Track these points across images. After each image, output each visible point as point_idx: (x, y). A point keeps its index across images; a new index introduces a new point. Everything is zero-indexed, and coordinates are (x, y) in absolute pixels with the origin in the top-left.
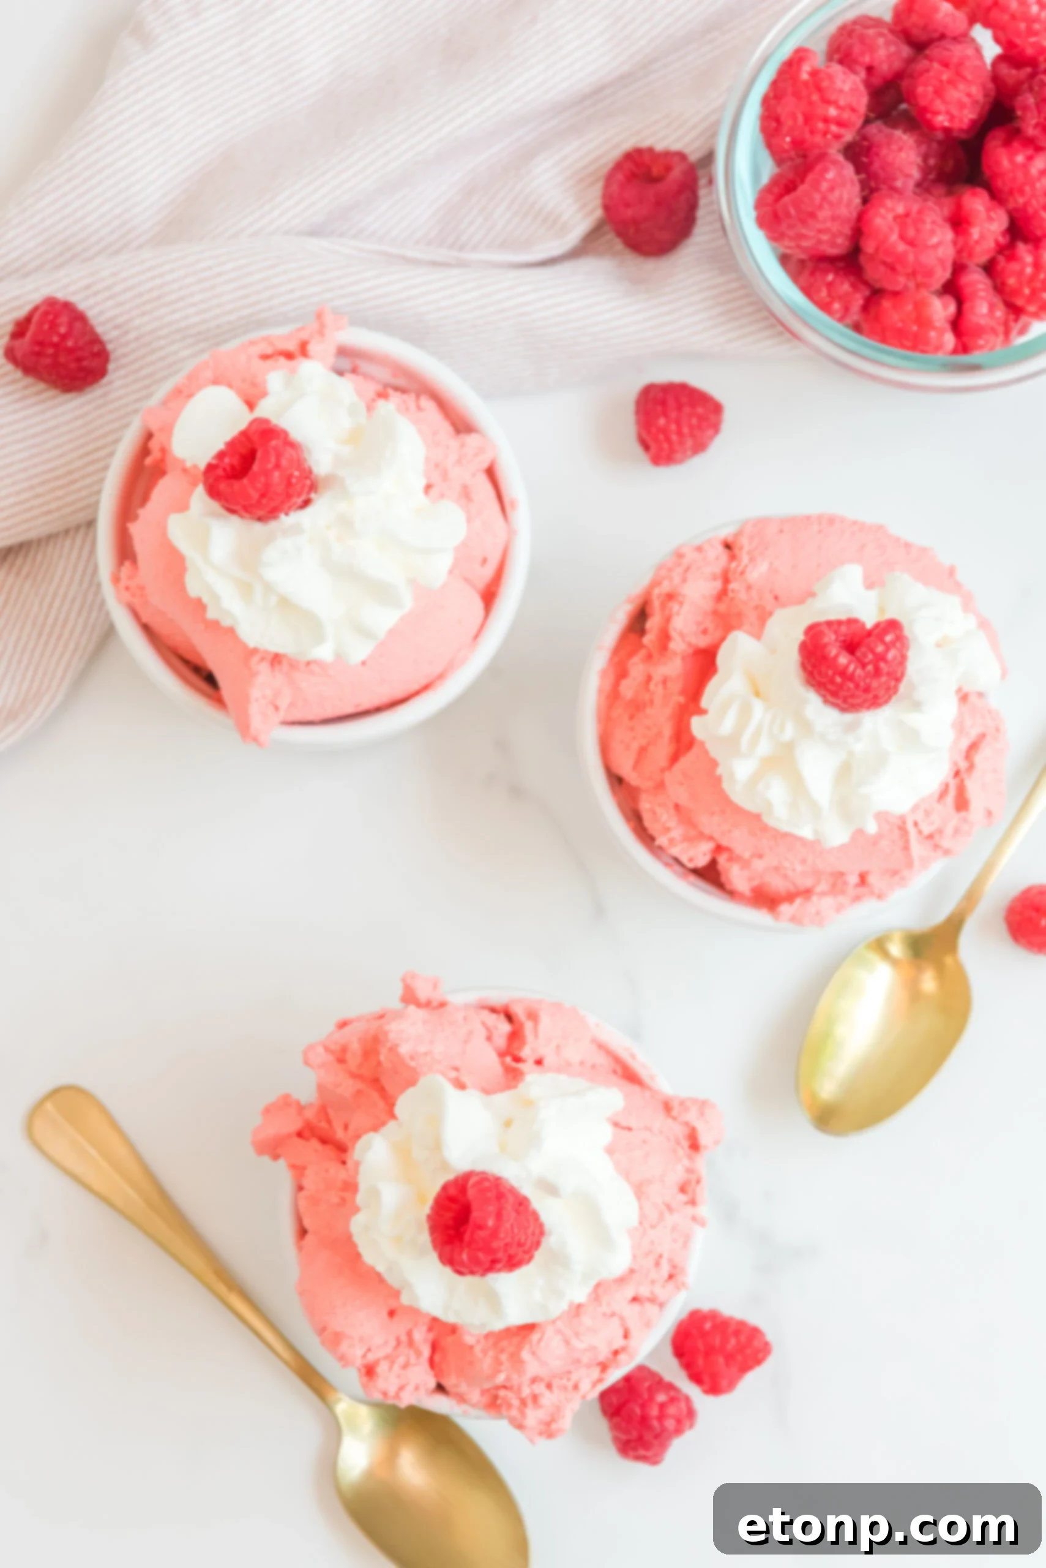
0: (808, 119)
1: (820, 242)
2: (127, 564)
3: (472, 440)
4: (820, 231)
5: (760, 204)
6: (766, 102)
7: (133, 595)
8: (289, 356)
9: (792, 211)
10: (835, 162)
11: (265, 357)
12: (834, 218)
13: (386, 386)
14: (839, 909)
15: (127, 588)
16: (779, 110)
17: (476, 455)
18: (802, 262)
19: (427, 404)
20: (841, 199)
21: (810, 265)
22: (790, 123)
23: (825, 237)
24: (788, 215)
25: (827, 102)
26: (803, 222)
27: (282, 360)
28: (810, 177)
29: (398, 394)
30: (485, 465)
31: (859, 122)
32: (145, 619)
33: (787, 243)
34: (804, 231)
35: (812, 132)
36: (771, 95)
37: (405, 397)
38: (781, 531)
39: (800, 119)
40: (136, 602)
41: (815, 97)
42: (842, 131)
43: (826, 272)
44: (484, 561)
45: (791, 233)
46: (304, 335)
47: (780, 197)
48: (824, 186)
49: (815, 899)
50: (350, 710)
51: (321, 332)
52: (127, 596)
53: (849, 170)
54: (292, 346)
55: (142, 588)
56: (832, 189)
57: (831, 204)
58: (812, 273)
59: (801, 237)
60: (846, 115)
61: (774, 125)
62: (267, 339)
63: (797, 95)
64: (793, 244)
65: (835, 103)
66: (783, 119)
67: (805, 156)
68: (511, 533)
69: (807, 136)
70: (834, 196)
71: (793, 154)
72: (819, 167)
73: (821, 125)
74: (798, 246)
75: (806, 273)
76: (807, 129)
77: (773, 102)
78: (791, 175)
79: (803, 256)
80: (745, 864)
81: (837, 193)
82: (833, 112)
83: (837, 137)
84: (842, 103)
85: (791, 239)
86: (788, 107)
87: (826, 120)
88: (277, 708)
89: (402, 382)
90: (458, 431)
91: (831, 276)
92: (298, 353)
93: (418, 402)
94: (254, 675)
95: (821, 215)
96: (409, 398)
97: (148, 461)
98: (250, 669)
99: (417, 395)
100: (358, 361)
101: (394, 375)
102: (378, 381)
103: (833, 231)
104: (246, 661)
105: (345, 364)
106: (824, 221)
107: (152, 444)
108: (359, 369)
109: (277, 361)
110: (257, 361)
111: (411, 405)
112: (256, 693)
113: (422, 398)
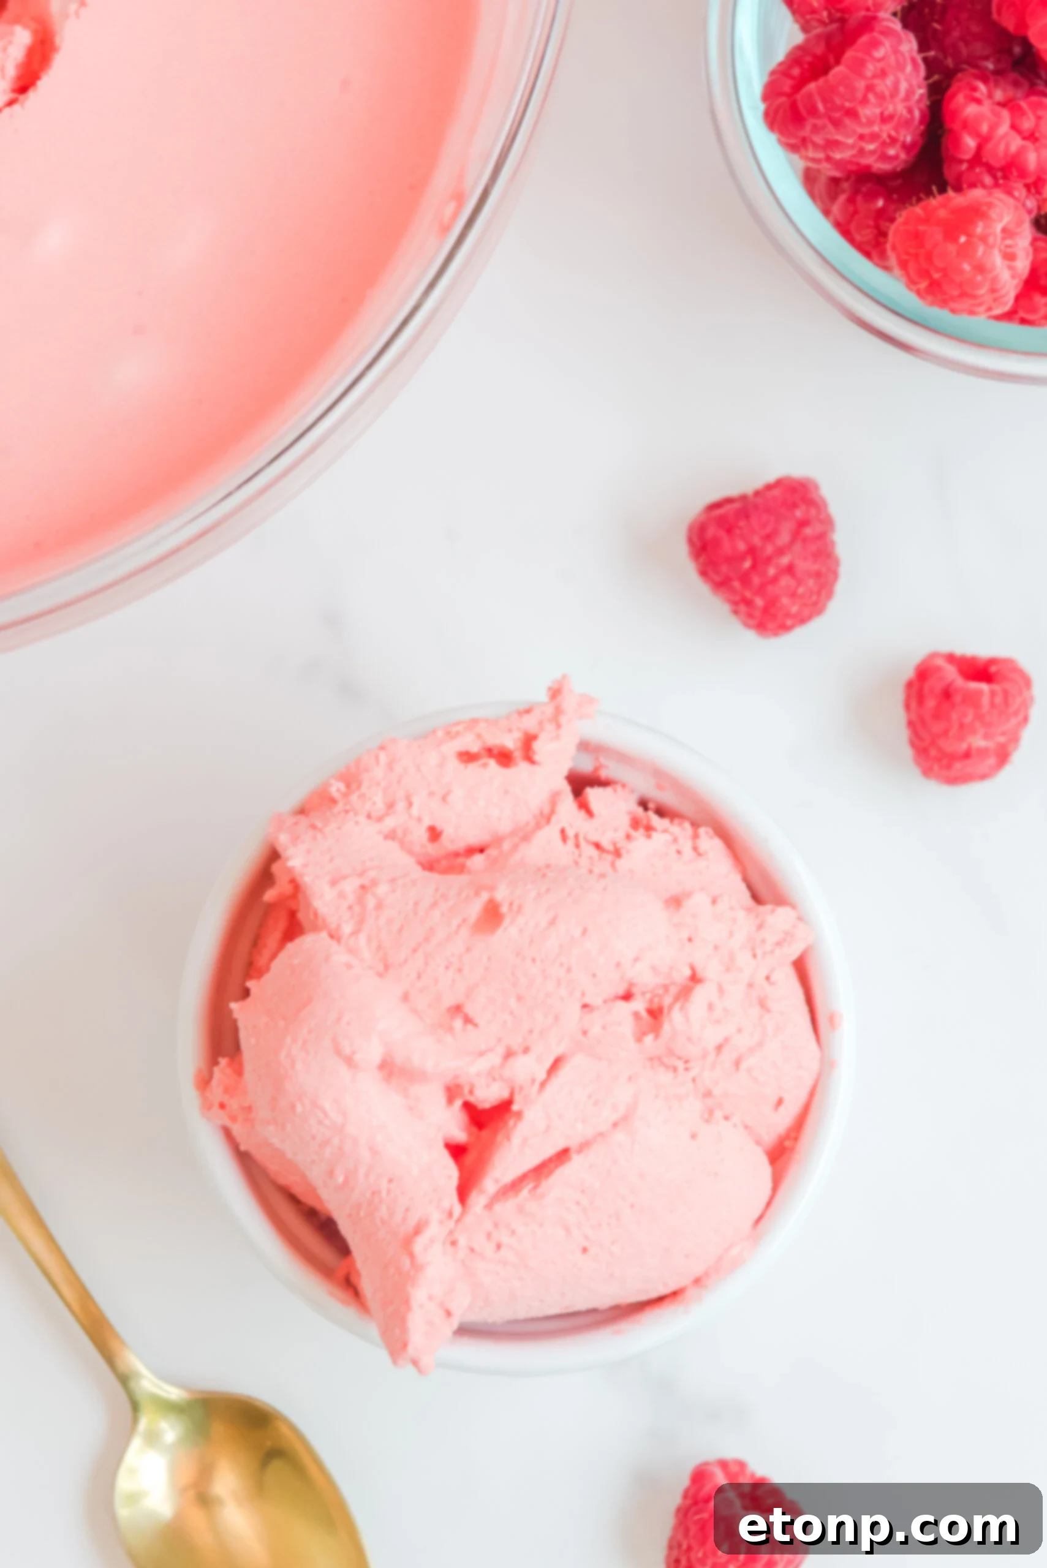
1: (862, 151)
2: (223, 1061)
3: (779, 918)
4: (862, 137)
5: (770, 92)
7: (233, 1118)
8: (504, 758)
9: (821, 107)
10: (889, 34)
11: (467, 757)
13: (646, 805)
15: (223, 1106)
17: (779, 943)
18: (835, 181)
19: (710, 843)
20: (895, 89)
21: (846, 186)
23: (869, 148)
24: (813, 111)
26: (837, 123)
27: (493, 764)
28: (850, 55)
29: (663, 822)
30: (795, 956)
32: (243, 1148)
33: (812, 154)
34: (839, 138)
37: (675, 829)
40: (236, 1129)
43: (871, 197)
44: (780, 1102)
45: (818, 139)
46: (529, 723)
47: (802, 82)
48: (871, 69)
51: (557, 720)
52: (221, 1116)
53: (907, 45)
54: (510, 742)
55: (246, 1107)
56: (881, 75)
57: (881, 97)
58: (850, 199)
59: (832, 144)
62: (471, 727)
64: (820, 155)
67: (842, 21)
68: (826, 1066)
70: (883, 86)
71: (822, 15)
74: (828, 159)
75: (840, 199)
78: (819, 50)
79: (837, 174)
81: (889, 80)
85: (816, 146)
88: (449, 1314)
89: (667, 798)
90: (757, 898)
91: (880, 203)
92: (518, 754)
93: (696, 836)
94: (417, 1267)
95: (866, 112)
96: (682, 831)
97: (270, 895)
98: (412, 1256)
99: (695, 825)
100: (603, 760)
101: (660, 787)
102: (632, 791)
103: (884, 136)
104: (407, 1243)
105: (586, 766)
106: (870, 123)
107: (276, 868)
108: (604, 774)
109: (485, 765)
110: (453, 763)
111: (686, 846)
112: (419, 1295)
113: (702, 831)
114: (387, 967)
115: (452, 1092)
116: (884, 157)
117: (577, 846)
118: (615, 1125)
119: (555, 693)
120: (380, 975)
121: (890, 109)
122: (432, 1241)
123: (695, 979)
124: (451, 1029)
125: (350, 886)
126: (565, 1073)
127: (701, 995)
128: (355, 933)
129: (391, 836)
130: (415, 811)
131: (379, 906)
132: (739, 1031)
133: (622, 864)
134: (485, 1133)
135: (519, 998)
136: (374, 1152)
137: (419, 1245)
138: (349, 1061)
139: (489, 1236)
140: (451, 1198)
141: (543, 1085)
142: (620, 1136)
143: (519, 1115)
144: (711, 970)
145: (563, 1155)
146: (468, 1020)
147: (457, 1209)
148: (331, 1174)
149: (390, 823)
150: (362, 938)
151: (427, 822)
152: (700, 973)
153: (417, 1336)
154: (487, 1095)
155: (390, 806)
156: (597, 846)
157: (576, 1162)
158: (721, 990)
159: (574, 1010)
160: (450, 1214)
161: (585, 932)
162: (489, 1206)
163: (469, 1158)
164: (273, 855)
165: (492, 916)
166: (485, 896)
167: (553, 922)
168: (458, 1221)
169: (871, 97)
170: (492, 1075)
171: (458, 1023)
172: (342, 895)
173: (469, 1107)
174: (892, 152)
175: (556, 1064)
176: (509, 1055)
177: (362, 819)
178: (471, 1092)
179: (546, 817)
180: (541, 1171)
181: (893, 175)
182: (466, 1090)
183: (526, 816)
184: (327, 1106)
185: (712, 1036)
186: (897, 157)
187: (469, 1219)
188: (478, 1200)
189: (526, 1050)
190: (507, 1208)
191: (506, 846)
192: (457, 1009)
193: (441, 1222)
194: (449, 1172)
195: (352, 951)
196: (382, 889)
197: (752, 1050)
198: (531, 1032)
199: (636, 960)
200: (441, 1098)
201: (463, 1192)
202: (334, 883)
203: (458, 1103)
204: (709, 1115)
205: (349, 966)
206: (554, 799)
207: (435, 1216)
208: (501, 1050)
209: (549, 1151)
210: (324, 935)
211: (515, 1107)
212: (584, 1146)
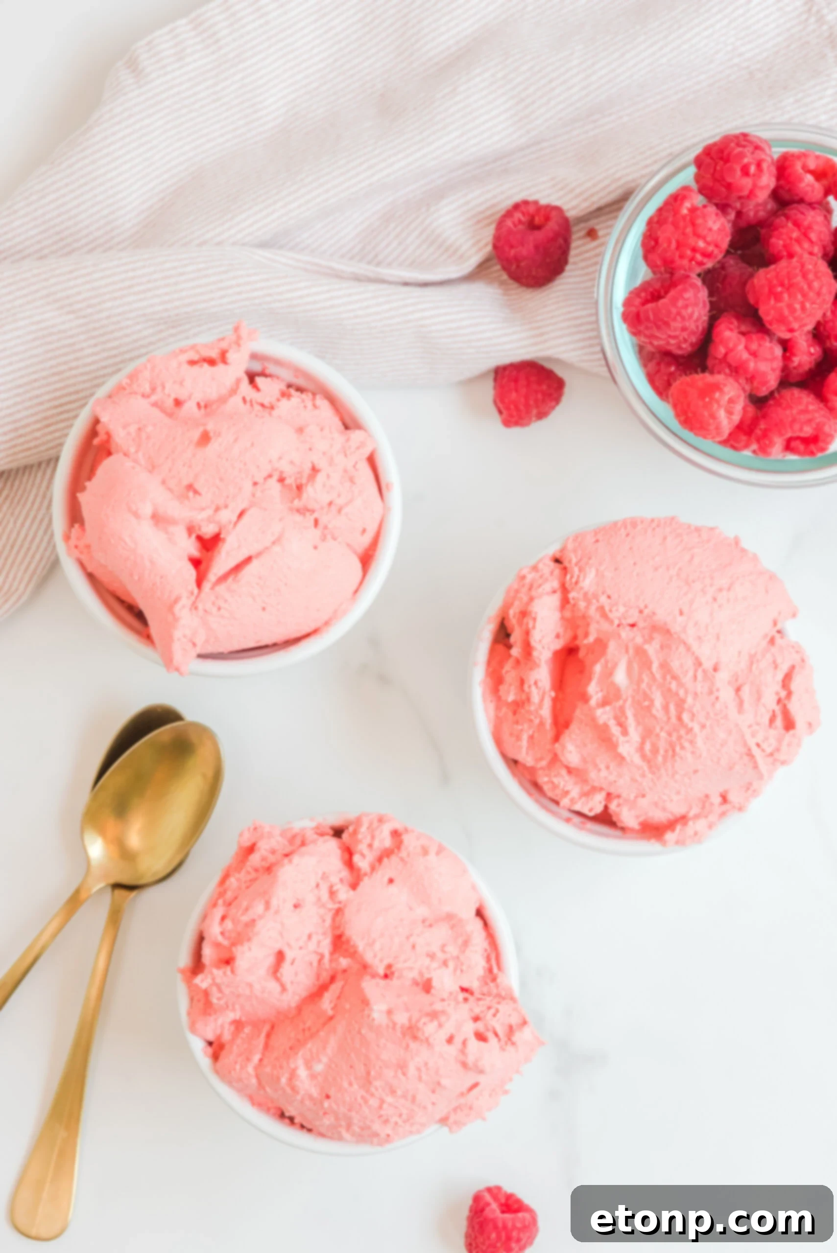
0: (679, 245)
1: (668, 343)
2: (77, 526)
3: (356, 436)
4: (670, 337)
5: (628, 303)
6: (650, 222)
7: (81, 552)
8: (211, 362)
9: (652, 317)
10: (693, 286)
11: (192, 363)
12: (684, 329)
13: (289, 386)
14: (710, 826)
15: (76, 547)
16: (659, 233)
17: (358, 448)
18: (653, 354)
19: (321, 402)
20: (691, 316)
21: (657, 356)
22: (665, 245)
23: (672, 342)
24: (648, 318)
25: (698, 236)
26: (658, 328)
27: (206, 366)
28: (672, 293)
29: (298, 394)
30: (367, 455)
31: (720, 256)
32: (90, 570)
33: (643, 339)
34: (658, 334)
35: (682, 257)
36: (656, 219)
37: (304, 396)
38: (597, 541)
39: (674, 245)
40: (84, 558)
41: (689, 230)
42: (705, 260)
43: (669, 365)
44: (364, 531)
45: (647, 332)
46: (224, 345)
47: (646, 302)
48: (680, 303)
49: (691, 823)
50: (252, 644)
51: (238, 343)
52: (76, 553)
53: (704, 293)
54: (214, 354)
55: (88, 547)
56: (686, 307)
57: (683, 318)
58: (658, 364)
59: (655, 337)
60: (711, 248)
61: (653, 243)
62: (193, 347)
63: (675, 225)
64: (646, 340)
65: (704, 238)
66: (660, 240)
67: (672, 274)
68: (386, 510)
69: (677, 258)
70: (686, 313)
71: (663, 269)
72: (680, 287)
73: (689, 253)
74: (653, 343)
75: (654, 362)
76: (677, 254)
77: (655, 226)
78: (657, 286)
79: (654, 351)
80: (632, 804)
81: (690, 310)
82: (701, 244)
83: (700, 264)
84: (709, 239)
85: (646, 336)
86: (667, 233)
87: (694, 250)
88: (194, 645)
89: (301, 382)
90: (346, 427)
91: (673, 369)
92: (218, 360)
93: (314, 399)
94: (176, 619)
95: (674, 324)
96: (307, 397)
97: (96, 441)
98: (173, 614)
99: (314, 394)
100: (267, 364)
101: (296, 377)
102: (283, 380)
103: (681, 338)
104: (171, 608)
105: (257, 367)
106: (675, 330)
107: (99, 428)
108: (268, 371)
109: (202, 366)
110: (186, 367)
111: (309, 404)
112: (178, 634)
113: (318, 397)
114: (154, 467)
115: (190, 530)
116: (680, 348)
117: (252, 405)
118: (274, 543)
119: (236, 329)
120: (151, 472)
121: (687, 324)
122: (184, 607)
123: (315, 470)
124: (187, 498)
125: (133, 429)
126: (246, 519)
127: (320, 478)
128: (137, 452)
129: (155, 405)
130: (167, 391)
131: (148, 438)
132: (339, 496)
133: (275, 413)
134: (209, 553)
135: (221, 480)
136: (152, 562)
137: (177, 608)
138: (136, 515)
139: (213, 604)
140: (193, 585)
141: (236, 523)
142: (276, 549)
143: (224, 540)
144: (322, 464)
145: (248, 560)
146: (196, 492)
147: (196, 591)
148: (131, 575)
149: (154, 398)
150: (140, 455)
151: (173, 396)
152: (317, 467)
153: (178, 656)
154: (208, 530)
155: (153, 390)
156: (262, 405)
157: (255, 564)
158: (328, 476)
159: (248, 486)
160: (192, 593)
161: (252, 445)
162: (212, 588)
163: (202, 567)
164: (96, 421)
165: (205, 439)
166: (201, 429)
167: (236, 440)
168: (197, 597)
169: (679, 318)
170: (210, 520)
171: (191, 494)
172: (129, 434)
173: (199, 538)
174: (684, 346)
175: (241, 515)
176: (217, 509)
177: (139, 397)
178: (200, 529)
179: (233, 391)
180: (238, 568)
181: (682, 357)
182: (197, 528)
183: (224, 391)
184: (127, 540)
185: (325, 498)
186: (686, 348)
187: (203, 595)
188: (207, 586)
189: (226, 506)
190: (221, 589)
191: (214, 407)
192: (190, 487)
193: (188, 598)
194: (191, 573)
195: (136, 461)
196: (150, 429)
197: (347, 504)
198: (228, 497)
199: (280, 458)
200: (184, 534)
201: (199, 583)
202: (125, 427)
203: (194, 536)
204: (324, 538)
205: (133, 468)
206: (238, 381)
207: (185, 595)
208: (214, 507)
209: (240, 558)
210: (121, 455)
211: (222, 536)
212: (259, 554)
